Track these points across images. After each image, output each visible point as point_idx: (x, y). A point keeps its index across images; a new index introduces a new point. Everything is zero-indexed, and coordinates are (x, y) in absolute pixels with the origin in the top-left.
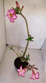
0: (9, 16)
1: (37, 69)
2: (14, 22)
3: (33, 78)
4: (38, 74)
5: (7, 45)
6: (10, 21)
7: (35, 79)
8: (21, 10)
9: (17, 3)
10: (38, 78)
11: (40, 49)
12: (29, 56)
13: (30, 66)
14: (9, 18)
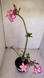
0: (9, 16)
1: (38, 64)
2: (13, 21)
3: (35, 73)
4: (40, 68)
5: (6, 48)
6: (10, 20)
7: (37, 73)
8: (18, 12)
9: (14, 6)
10: (41, 72)
11: (39, 49)
12: (29, 54)
13: (32, 62)
14: (8, 18)
